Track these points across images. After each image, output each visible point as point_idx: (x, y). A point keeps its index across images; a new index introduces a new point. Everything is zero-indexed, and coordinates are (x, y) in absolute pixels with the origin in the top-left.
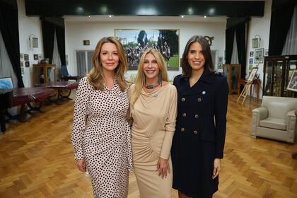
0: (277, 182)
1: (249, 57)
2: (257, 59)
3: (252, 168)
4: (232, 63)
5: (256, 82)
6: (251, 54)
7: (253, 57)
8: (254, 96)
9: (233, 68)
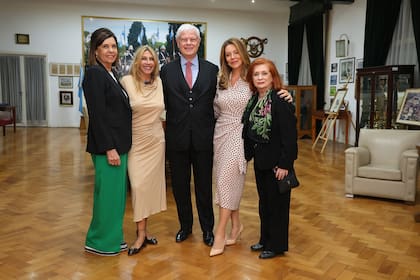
0: (397, 251)
1: (329, 74)
2: (344, 75)
3: (353, 235)
4: (300, 83)
5: (343, 115)
6: (334, 67)
7: (338, 73)
8: (340, 140)
9: (303, 93)
